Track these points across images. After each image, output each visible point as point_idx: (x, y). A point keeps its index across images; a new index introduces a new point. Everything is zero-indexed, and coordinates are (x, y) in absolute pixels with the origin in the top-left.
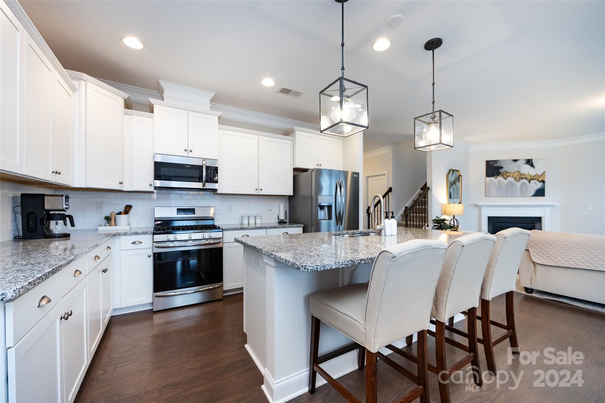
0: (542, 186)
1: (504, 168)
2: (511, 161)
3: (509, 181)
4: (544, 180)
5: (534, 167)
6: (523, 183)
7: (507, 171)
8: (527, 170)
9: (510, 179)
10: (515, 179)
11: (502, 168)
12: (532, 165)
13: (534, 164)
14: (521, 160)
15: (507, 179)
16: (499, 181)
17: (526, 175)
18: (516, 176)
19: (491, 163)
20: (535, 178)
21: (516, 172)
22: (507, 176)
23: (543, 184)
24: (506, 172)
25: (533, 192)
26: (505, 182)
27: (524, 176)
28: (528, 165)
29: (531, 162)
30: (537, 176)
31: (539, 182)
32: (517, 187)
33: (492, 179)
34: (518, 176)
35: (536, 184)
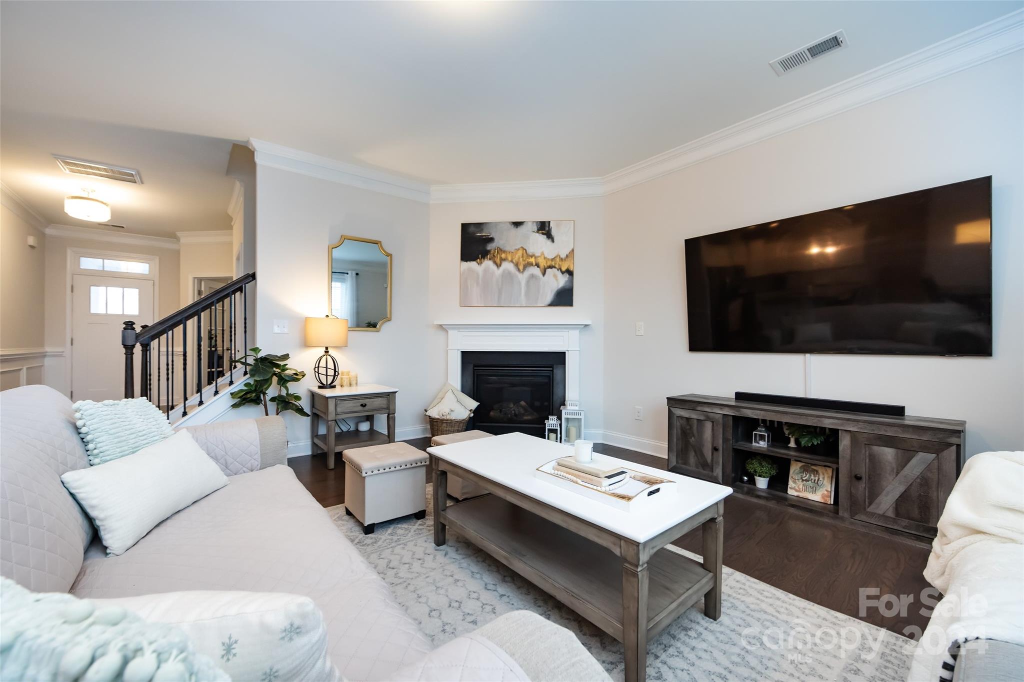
0: (566, 282)
1: (496, 240)
2: (508, 224)
3: (504, 271)
4: (571, 269)
5: (553, 241)
6: (532, 276)
7: (501, 248)
8: (539, 245)
9: (507, 266)
10: (517, 265)
11: (491, 240)
12: (549, 236)
13: (554, 233)
14: (527, 222)
15: (500, 265)
16: (486, 271)
17: (538, 257)
18: (519, 258)
19: (472, 229)
20: (555, 264)
21: (518, 250)
22: (502, 260)
23: (569, 278)
24: (500, 250)
25: (549, 297)
26: (498, 272)
27: (532, 260)
28: (541, 234)
29: (547, 229)
30: (558, 259)
31: (563, 273)
32: (520, 283)
33: (473, 264)
34: (521, 259)
35: (555, 276)
